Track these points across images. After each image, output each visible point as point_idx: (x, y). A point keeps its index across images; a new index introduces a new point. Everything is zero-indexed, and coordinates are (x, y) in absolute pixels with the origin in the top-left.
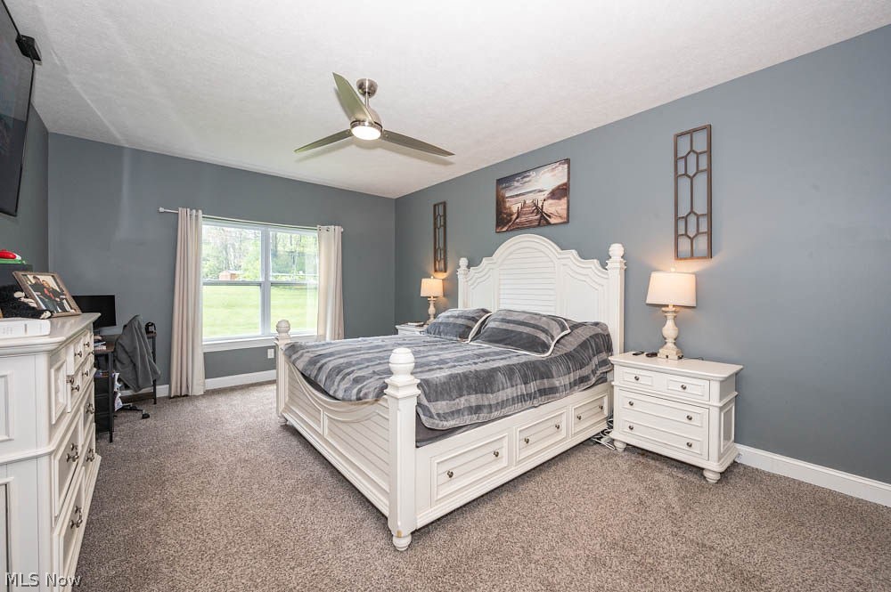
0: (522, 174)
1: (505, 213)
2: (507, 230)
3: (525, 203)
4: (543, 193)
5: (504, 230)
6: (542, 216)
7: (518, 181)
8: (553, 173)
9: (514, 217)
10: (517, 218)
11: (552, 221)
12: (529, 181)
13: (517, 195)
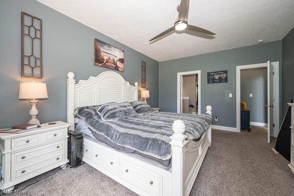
0: (109, 46)
1: (100, 58)
2: (101, 66)
3: (110, 58)
4: (117, 58)
5: (99, 65)
6: (116, 66)
7: (107, 46)
8: (120, 53)
9: (105, 61)
10: (106, 62)
11: (120, 69)
12: (111, 50)
13: (106, 53)
